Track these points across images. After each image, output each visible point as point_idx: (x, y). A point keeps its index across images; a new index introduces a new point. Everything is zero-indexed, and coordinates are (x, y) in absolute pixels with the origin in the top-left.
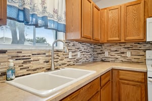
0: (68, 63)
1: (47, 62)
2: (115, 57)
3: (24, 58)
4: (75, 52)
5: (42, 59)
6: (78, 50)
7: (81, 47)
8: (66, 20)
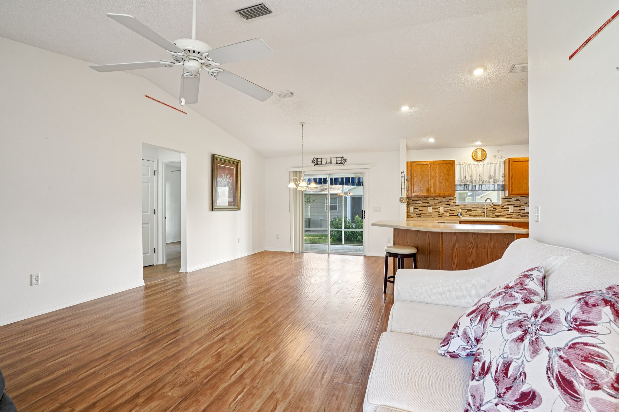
0: (509, 216)
1: (484, 212)
3: (468, 209)
5: (480, 210)
6: (526, 205)
8: (505, 181)
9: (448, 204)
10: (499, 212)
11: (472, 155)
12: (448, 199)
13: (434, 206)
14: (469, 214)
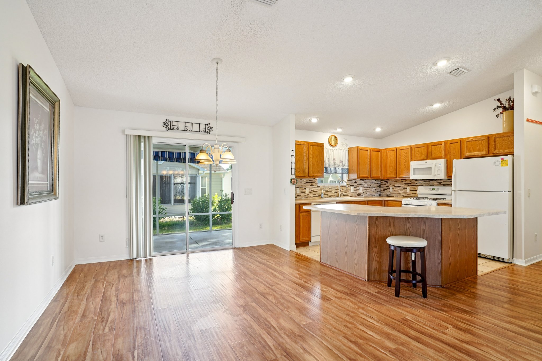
0: (351, 195)
1: (336, 193)
2: (398, 192)
3: (326, 190)
4: (357, 187)
5: (334, 191)
6: (361, 186)
7: (364, 184)
8: (349, 165)
9: (312, 186)
10: (345, 192)
11: (329, 140)
12: (312, 180)
13: (301, 187)
14: (326, 195)
